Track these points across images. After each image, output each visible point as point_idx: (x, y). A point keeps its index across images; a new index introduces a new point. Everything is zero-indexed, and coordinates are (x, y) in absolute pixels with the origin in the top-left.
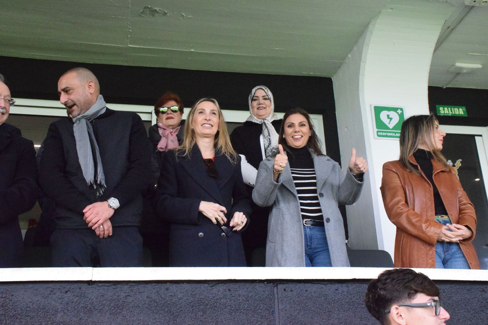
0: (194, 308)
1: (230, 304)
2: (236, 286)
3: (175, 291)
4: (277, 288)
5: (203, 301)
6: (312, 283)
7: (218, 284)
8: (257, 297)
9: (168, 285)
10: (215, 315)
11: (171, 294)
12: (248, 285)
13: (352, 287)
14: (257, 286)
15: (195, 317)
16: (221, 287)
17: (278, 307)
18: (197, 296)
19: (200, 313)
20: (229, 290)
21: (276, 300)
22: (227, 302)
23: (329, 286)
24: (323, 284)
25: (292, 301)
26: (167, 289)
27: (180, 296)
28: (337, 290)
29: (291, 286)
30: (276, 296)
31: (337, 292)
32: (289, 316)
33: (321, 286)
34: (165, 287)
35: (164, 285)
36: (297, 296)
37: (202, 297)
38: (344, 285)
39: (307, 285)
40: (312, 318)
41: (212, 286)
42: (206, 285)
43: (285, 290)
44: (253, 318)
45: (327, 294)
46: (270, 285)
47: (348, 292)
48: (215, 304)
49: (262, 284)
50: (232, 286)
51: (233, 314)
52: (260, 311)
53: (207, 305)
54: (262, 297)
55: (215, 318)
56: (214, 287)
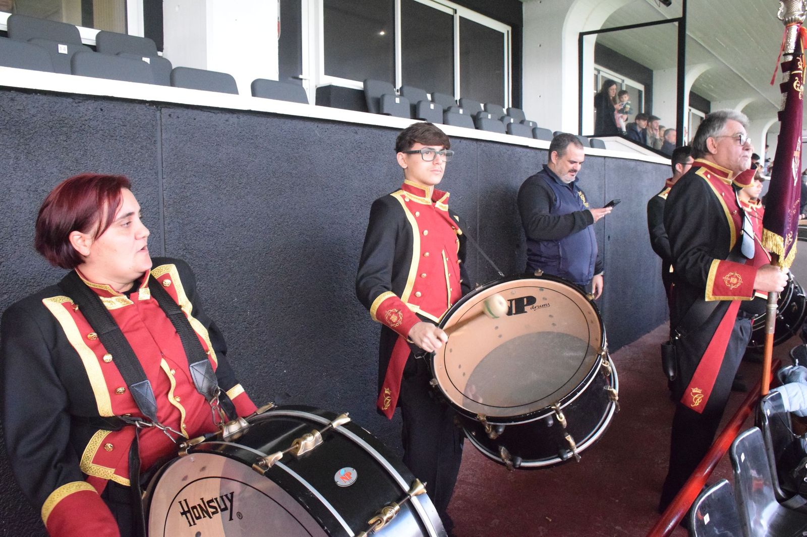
0: (53, 129)
1: (102, 128)
2: (111, 105)
3: (24, 103)
4: (161, 113)
5: (66, 122)
6: (201, 110)
7: (87, 100)
8: (136, 121)
9: (13, 94)
10: (83, 141)
11: (18, 108)
12: (126, 105)
13: (243, 118)
14: (137, 108)
15: (55, 142)
16: (91, 105)
17: (162, 136)
18: (57, 114)
19: (63, 137)
20: (102, 110)
21: (159, 128)
22: (99, 125)
23: (220, 115)
24: (214, 113)
25: (178, 129)
26: (12, 100)
27: (33, 111)
28: (227, 121)
29: (179, 111)
30: (159, 122)
31: (228, 123)
32: (174, 147)
33: (211, 114)
34: (10, 97)
35: (7, 93)
36: (184, 124)
37: (64, 115)
38: (235, 115)
39: (196, 112)
40: (198, 151)
41: (79, 102)
42: (70, 100)
43: (170, 115)
44: (132, 148)
45: (217, 124)
46: (152, 108)
47: (238, 124)
48: (83, 127)
49: (143, 106)
50: (105, 104)
51: (107, 141)
52: (139, 139)
53: (71, 127)
54: (143, 123)
55: (82, 145)
56: (80, 104)
